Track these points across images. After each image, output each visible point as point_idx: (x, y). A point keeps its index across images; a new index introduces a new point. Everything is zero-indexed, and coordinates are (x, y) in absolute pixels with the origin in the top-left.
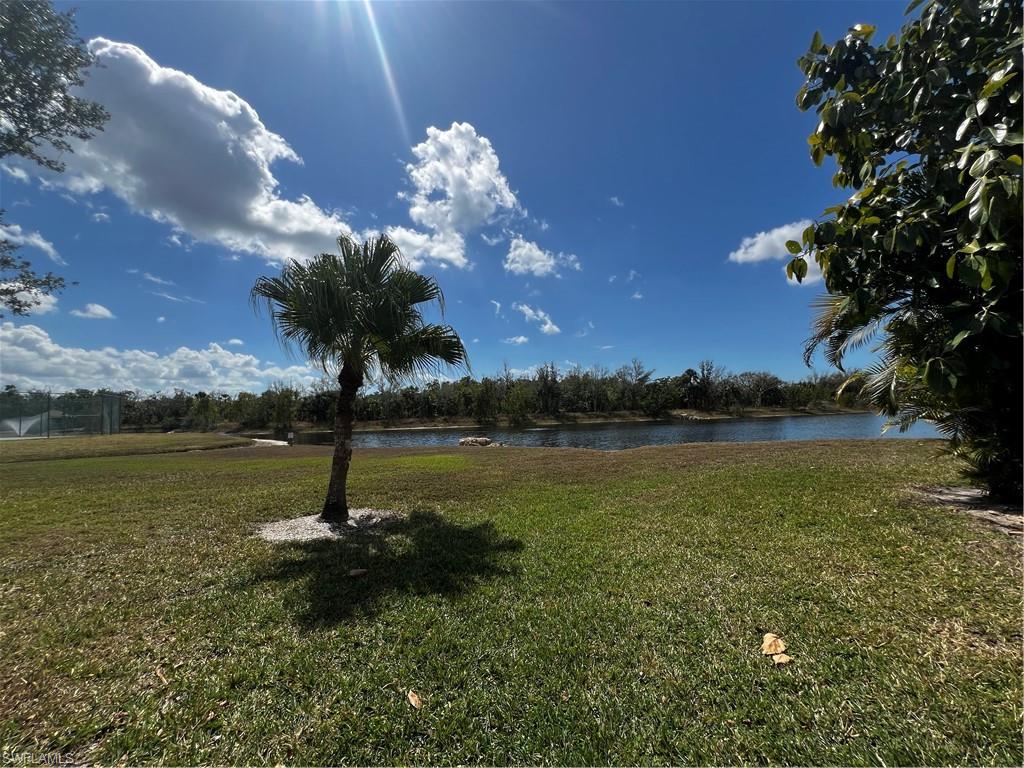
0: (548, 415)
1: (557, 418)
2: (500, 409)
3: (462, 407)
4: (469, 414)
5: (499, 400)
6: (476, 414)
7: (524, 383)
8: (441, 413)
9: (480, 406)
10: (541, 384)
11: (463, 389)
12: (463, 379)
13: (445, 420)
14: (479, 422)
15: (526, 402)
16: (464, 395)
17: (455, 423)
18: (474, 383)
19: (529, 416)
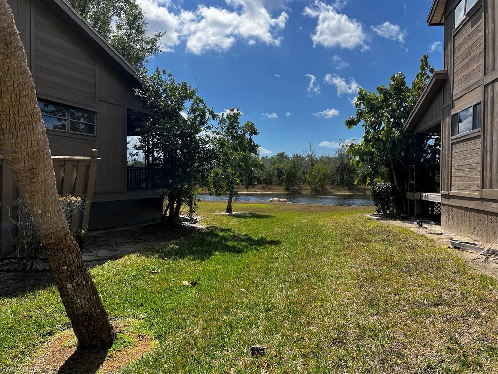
0: (343, 187)
1: (350, 189)
2: (305, 181)
3: (275, 179)
4: (280, 184)
5: (304, 173)
6: (286, 183)
7: (326, 161)
8: (260, 182)
9: (289, 177)
10: (339, 162)
11: (277, 165)
12: (279, 155)
13: (262, 187)
14: (288, 190)
15: (324, 176)
16: (278, 169)
17: (269, 190)
18: (287, 158)
19: (328, 187)
